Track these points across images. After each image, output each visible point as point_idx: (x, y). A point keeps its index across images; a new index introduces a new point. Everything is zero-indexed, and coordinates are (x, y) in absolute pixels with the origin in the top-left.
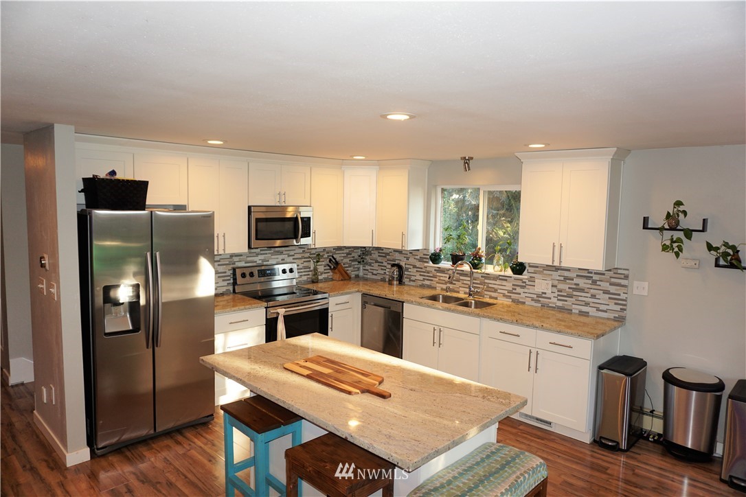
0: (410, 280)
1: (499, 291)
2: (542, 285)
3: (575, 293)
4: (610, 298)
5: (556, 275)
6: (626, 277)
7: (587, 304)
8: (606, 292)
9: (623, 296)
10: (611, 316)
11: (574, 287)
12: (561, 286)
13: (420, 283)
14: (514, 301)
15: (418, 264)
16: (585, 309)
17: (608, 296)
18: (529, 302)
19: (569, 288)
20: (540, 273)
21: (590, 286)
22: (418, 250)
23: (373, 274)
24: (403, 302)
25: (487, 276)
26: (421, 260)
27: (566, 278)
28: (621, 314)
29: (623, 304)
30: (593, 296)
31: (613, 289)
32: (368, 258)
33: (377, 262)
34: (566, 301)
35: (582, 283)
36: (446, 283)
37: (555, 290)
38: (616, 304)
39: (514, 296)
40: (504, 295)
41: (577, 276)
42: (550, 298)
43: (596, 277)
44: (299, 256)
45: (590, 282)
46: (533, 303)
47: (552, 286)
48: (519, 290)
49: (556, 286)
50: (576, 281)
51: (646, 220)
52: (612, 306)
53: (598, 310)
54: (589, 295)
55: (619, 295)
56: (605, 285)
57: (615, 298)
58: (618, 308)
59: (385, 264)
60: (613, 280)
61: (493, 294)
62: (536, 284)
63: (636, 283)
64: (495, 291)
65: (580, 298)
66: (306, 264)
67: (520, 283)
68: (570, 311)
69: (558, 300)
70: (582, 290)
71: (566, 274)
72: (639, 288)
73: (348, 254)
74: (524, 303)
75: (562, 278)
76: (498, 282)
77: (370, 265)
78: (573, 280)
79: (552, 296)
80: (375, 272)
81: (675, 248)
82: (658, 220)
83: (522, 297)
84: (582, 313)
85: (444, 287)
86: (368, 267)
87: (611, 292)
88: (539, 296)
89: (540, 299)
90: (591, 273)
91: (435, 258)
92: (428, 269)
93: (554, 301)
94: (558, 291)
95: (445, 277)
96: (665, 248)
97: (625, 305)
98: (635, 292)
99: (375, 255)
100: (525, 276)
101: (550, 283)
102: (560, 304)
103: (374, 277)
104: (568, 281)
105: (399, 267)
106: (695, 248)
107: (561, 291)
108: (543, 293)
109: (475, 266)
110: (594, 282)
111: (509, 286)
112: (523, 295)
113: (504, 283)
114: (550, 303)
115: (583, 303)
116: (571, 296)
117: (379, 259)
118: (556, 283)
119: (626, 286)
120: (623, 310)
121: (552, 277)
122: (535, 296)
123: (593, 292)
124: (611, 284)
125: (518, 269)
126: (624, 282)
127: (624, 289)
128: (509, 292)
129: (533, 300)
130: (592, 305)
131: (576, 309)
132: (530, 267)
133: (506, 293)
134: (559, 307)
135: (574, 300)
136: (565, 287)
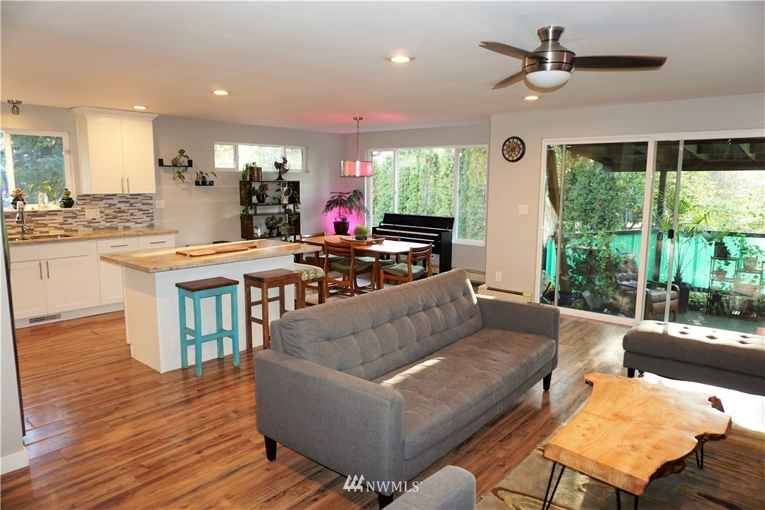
1: (49, 225)
2: (92, 213)
3: (118, 215)
4: (143, 214)
5: (102, 204)
6: (151, 198)
7: (128, 221)
8: (140, 210)
9: (151, 211)
10: (145, 225)
11: (118, 210)
12: (107, 211)
14: (66, 231)
16: (127, 224)
17: (141, 212)
18: (81, 229)
19: (114, 212)
20: (88, 204)
21: (128, 208)
25: (35, 214)
27: (110, 205)
28: (151, 222)
29: (151, 216)
30: (132, 214)
31: (144, 207)
34: (112, 222)
35: (123, 206)
37: (103, 215)
38: (147, 217)
39: (65, 227)
40: (57, 228)
41: (119, 202)
42: (100, 222)
43: (132, 201)
46: (85, 229)
47: (101, 212)
48: (70, 221)
49: (103, 212)
50: (118, 206)
51: (161, 161)
52: (146, 219)
53: (136, 223)
54: (129, 214)
55: (148, 210)
56: (139, 206)
57: (146, 212)
58: (149, 219)
60: (143, 201)
61: (44, 229)
62: (86, 213)
63: (157, 202)
64: (45, 226)
65: (123, 218)
67: (71, 215)
68: (116, 229)
69: (107, 222)
70: (124, 212)
71: (110, 201)
72: (160, 204)
74: (77, 231)
75: (107, 205)
76: (47, 217)
78: (115, 205)
79: (100, 220)
83: (74, 226)
84: (125, 228)
87: (143, 209)
88: (90, 222)
89: (91, 224)
90: (128, 198)
93: (103, 224)
94: (106, 216)
96: (176, 177)
97: (153, 216)
98: (157, 207)
100: (75, 208)
101: (98, 210)
102: (108, 225)
104: (112, 207)
107: (108, 215)
108: (93, 219)
110: (131, 205)
111: (60, 219)
112: (75, 224)
113: (55, 217)
114: (100, 226)
115: (125, 221)
116: (115, 217)
118: (102, 210)
119: (152, 204)
120: (152, 220)
121: (100, 206)
122: (86, 223)
123: (131, 211)
124: (143, 204)
125: (68, 203)
126: (150, 202)
127: (151, 207)
128: (61, 224)
129: (85, 226)
130: (131, 220)
131: (121, 226)
132: (79, 200)
133: (58, 225)
134: (108, 228)
135: (118, 220)
136: (110, 211)
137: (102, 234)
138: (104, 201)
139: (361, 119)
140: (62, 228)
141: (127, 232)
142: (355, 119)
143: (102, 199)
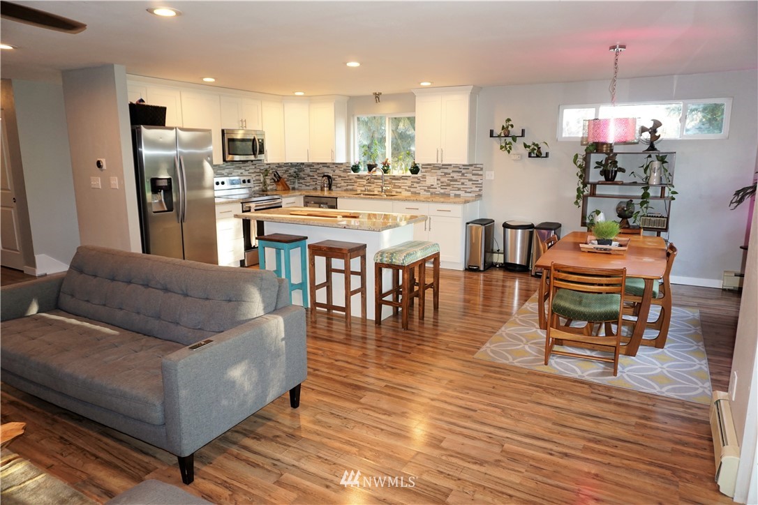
0: (337, 187)
1: (402, 187)
3: (452, 183)
4: (472, 184)
5: (439, 172)
6: (482, 169)
7: (459, 189)
8: (470, 180)
9: (480, 182)
10: (474, 195)
11: (451, 179)
12: (443, 179)
13: (345, 188)
14: (412, 193)
15: (342, 174)
16: (458, 192)
17: (471, 182)
18: (422, 192)
19: (448, 180)
20: (429, 172)
21: (460, 177)
22: (342, 164)
23: (306, 186)
24: (337, 198)
25: (394, 178)
26: (345, 171)
27: (446, 174)
28: (479, 193)
29: (480, 186)
30: (463, 184)
31: (474, 178)
32: (302, 174)
33: (309, 176)
34: (446, 189)
35: (456, 176)
36: (364, 186)
37: (439, 182)
38: (476, 187)
39: (412, 189)
40: (406, 190)
41: (453, 171)
42: (436, 188)
43: (464, 171)
44: (252, 171)
45: (461, 174)
46: (425, 193)
47: (437, 180)
48: (415, 185)
49: (439, 180)
50: (452, 175)
51: (492, 132)
52: (475, 189)
53: (466, 192)
54: (460, 183)
55: (478, 181)
56: (470, 176)
57: (475, 183)
58: (477, 189)
59: (316, 177)
60: (474, 172)
61: (398, 190)
62: (427, 179)
63: (487, 172)
64: (400, 187)
65: (455, 186)
66: (257, 178)
67: (416, 180)
68: (448, 195)
69: (441, 189)
70: (456, 181)
71: (446, 171)
72: (489, 175)
73: (286, 171)
74: (419, 193)
75: (443, 174)
76: (401, 181)
77: (304, 179)
78: (450, 174)
79: (437, 186)
80: (308, 184)
81: (507, 148)
82: (498, 131)
83: (418, 190)
84: (456, 196)
85: (363, 189)
86: (301, 181)
88: (429, 188)
89: (430, 190)
91: (355, 169)
92: (350, 177)
93: (439, 190)
94: (441, 183)
95: (364, 182)
96: (502, 148)
97: (481, 187)
98: (487, 178)
99: (308, 170)
100: (419, 174)
101: (436, 178)
102: (442, 191)
103: (307, 188)
105: (329, 177)
106: (518, 147)
107: (443, 183)
108: (432, 185)
109: (385, 171)
110: (463, 175)
111: (408, 183)
112: (418, 188)
113: (406, 181)
114: (436, 191)
115: (457, 189)
116: (449, 185)
117: (311, 174)
118: (439, 177)
119: (481, 175)
120: (480, 190)
121: (438, 174)
122: (426, 188)
123: (462, 180)
124: (473, 175)
125: (415, 170)
126: (480, 173)
127: (480, 177)
128: (409, 187)
129: (425, 190)
130: (462, 189)
131: (452, 193)
132: (422, 168)
133: (407, 188)
134: (442, 194)
135: (450, 187)
136: (445, 179)
137: (437, 199)
138: (442, 170)
140: (409, 191)
141: (457, 200)
143: (440, 168)
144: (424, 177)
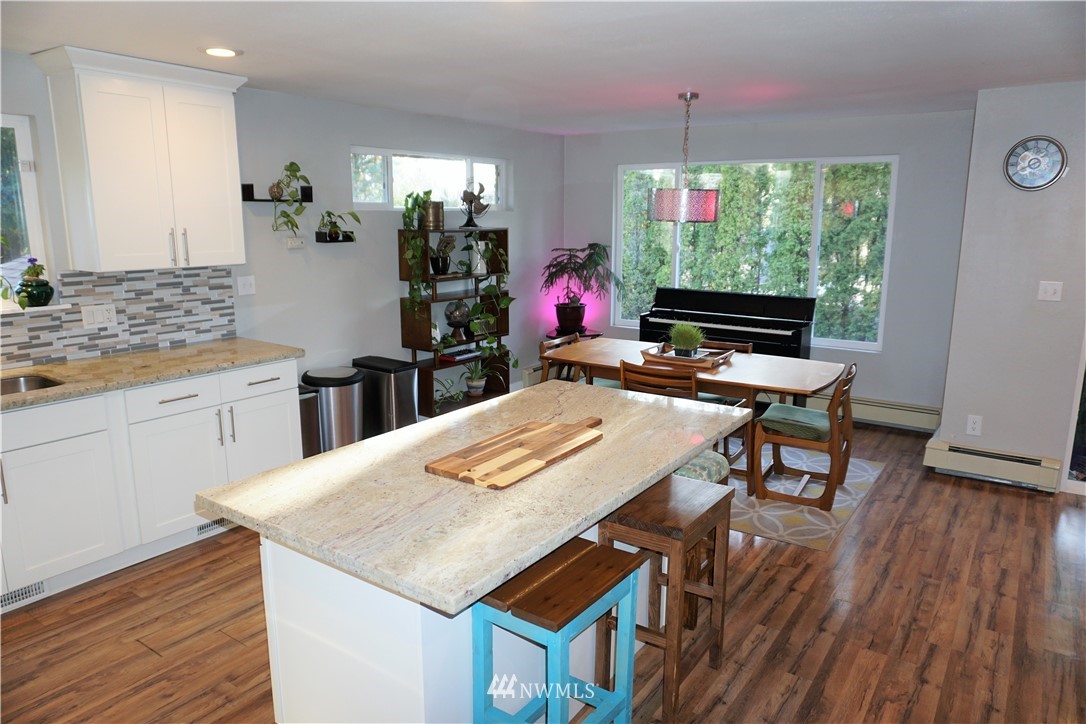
2: (98, 315)
3: (158, 315)
4: (213, 309)
5: (120, 291)
6: (229, 274)
7: (180, 328)
8: (206, 301)
9: (228, 303)
10: (217, 334)
11: (157, 304)
12: (132, 309)
14: (38, 361)
16: (177, 336)
17: (208, 307)
18: (74, 354)
19: (148, 309)
20: (87, 293)
21: (180, 298)
27: (140, 293)
28: (230, 328)
29: (230, 314)
30: (188, 313)
31: (215, 295)
34: (146, 332)
35: (168, 296)
37: (123, 318)
38: (222, 315)
39: (37, 352)
40: (14, 356)
41: (158, 285)
42: (116, 336)
43: (187, 282)
45: (180, 291)
46: (84, 354)
47: (119, 312)
48: (46, 336)
49: (123, 311)
50: (157, 294)
52: (218, 321)
53: (199, 331)
54: (182, 313)
55: (223, 301)
56: (203, 292)
57: (219, 307)
58: (225, 320)
60: (213, 282)
62: (84, 315)
63: (240, 281)
65: (168, 321)
68: (154, 347)
69: (132, 334)
70: (169, 307)
71: (139, 285)
72: (245, 286)
74: (64, 359)
75: (133, 295)
78: (151, 293)
79: (118, 330)
83: (56, 349)
84: (177, 345)
87: (212, 299)
88: (92, 337)
89: (97, 342)
90: (179, 276)
93: (125, 338)
94: (130, 319)
97: (233, 314)
98: (242, 292)
100: (56, 304)
101: (113, 307)
102: (136, 340)
104: (143, 297)
107: (135, 318)
108: (100, 329)
110: (186, 290)
111: (21, 334)
112: (57, 344)
114: (118, 343)
115: (174, 328)
116: (152, 322)
118: (122, 305)
119: (230, 287)
120: (231, 321)
121: (115, 297)
122: (85, 340)
123: (186, 305)
124: (212, 288)
125: (39, 294)
126: (226, 281)
127: (228, 292)
128: (24, 346)
129: (82, 347)
130: (188, 326)
131: (164, 341)
132: (65, 284)
134: (136, 347)
135: (158, 326)
136: (140, 308)
137: (124, 362)
138: (125, 285)
139: (694, 96)
140: (26, 357)
142: (682, 96)
143: (119, 282)
144: (76, 309)
